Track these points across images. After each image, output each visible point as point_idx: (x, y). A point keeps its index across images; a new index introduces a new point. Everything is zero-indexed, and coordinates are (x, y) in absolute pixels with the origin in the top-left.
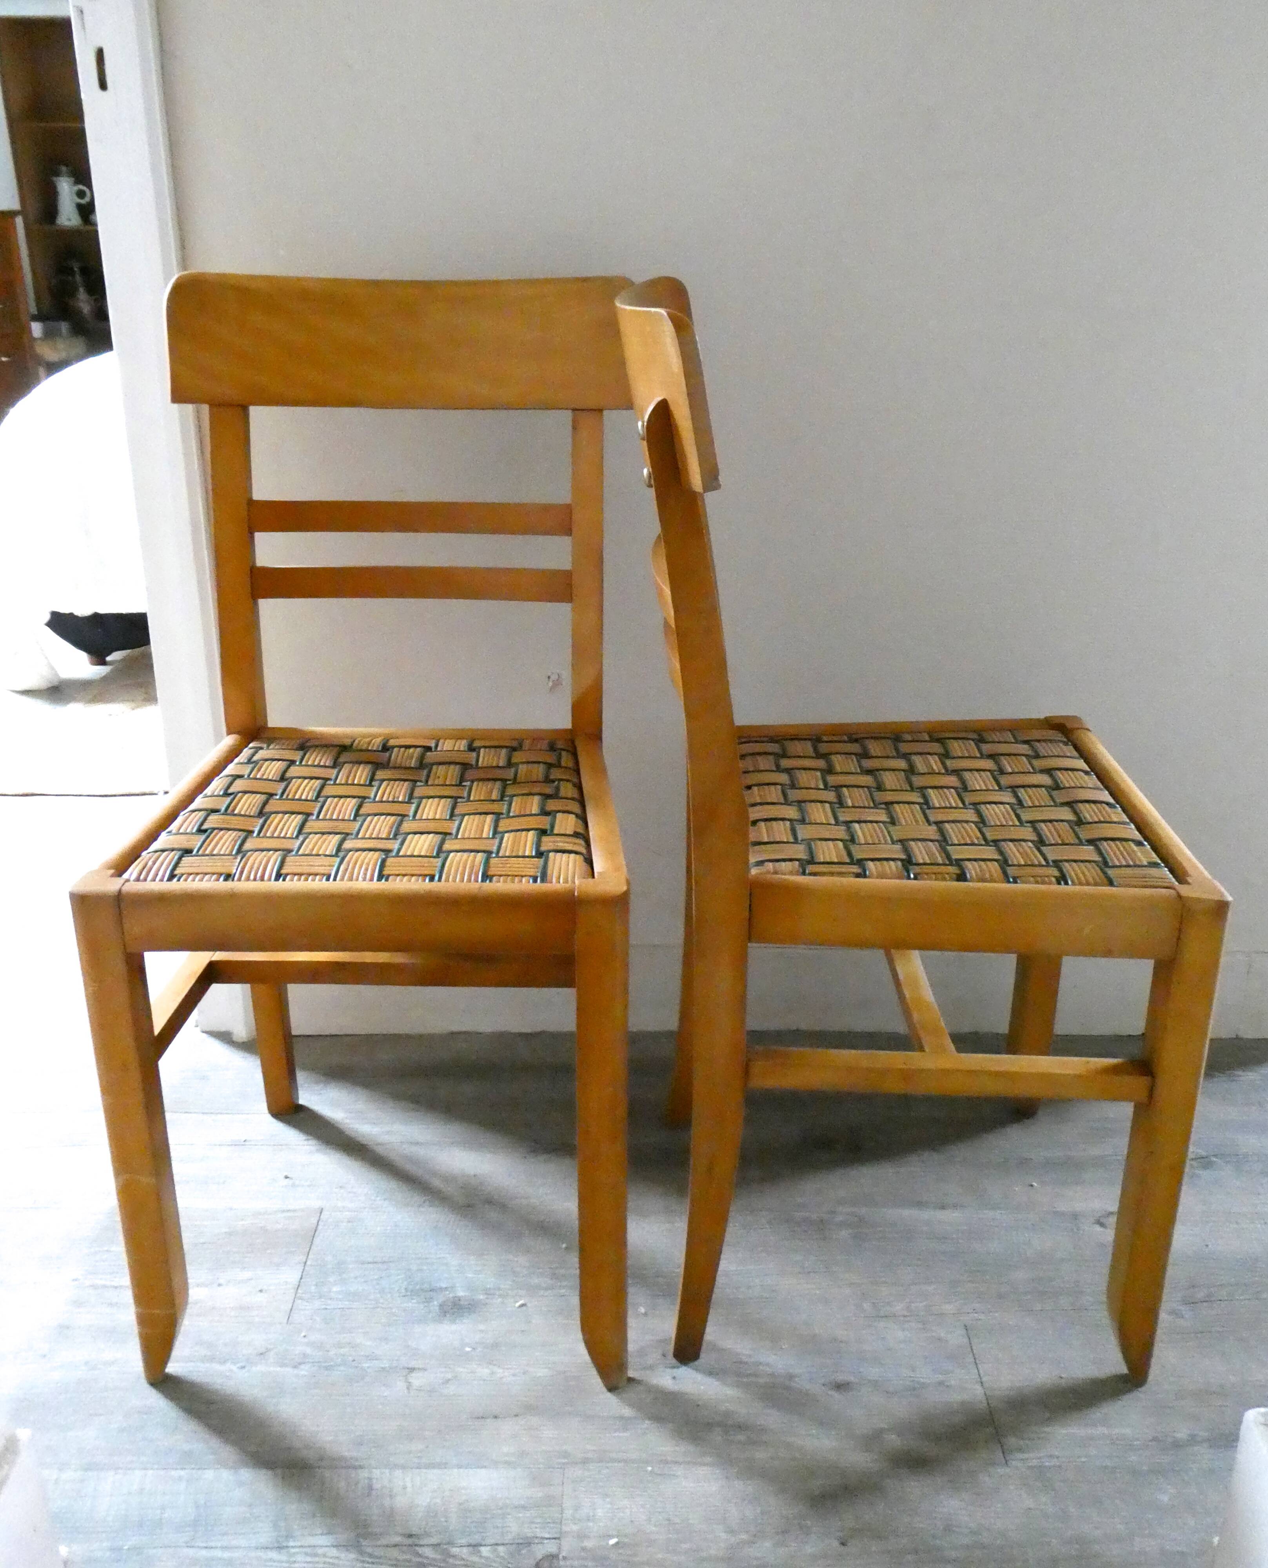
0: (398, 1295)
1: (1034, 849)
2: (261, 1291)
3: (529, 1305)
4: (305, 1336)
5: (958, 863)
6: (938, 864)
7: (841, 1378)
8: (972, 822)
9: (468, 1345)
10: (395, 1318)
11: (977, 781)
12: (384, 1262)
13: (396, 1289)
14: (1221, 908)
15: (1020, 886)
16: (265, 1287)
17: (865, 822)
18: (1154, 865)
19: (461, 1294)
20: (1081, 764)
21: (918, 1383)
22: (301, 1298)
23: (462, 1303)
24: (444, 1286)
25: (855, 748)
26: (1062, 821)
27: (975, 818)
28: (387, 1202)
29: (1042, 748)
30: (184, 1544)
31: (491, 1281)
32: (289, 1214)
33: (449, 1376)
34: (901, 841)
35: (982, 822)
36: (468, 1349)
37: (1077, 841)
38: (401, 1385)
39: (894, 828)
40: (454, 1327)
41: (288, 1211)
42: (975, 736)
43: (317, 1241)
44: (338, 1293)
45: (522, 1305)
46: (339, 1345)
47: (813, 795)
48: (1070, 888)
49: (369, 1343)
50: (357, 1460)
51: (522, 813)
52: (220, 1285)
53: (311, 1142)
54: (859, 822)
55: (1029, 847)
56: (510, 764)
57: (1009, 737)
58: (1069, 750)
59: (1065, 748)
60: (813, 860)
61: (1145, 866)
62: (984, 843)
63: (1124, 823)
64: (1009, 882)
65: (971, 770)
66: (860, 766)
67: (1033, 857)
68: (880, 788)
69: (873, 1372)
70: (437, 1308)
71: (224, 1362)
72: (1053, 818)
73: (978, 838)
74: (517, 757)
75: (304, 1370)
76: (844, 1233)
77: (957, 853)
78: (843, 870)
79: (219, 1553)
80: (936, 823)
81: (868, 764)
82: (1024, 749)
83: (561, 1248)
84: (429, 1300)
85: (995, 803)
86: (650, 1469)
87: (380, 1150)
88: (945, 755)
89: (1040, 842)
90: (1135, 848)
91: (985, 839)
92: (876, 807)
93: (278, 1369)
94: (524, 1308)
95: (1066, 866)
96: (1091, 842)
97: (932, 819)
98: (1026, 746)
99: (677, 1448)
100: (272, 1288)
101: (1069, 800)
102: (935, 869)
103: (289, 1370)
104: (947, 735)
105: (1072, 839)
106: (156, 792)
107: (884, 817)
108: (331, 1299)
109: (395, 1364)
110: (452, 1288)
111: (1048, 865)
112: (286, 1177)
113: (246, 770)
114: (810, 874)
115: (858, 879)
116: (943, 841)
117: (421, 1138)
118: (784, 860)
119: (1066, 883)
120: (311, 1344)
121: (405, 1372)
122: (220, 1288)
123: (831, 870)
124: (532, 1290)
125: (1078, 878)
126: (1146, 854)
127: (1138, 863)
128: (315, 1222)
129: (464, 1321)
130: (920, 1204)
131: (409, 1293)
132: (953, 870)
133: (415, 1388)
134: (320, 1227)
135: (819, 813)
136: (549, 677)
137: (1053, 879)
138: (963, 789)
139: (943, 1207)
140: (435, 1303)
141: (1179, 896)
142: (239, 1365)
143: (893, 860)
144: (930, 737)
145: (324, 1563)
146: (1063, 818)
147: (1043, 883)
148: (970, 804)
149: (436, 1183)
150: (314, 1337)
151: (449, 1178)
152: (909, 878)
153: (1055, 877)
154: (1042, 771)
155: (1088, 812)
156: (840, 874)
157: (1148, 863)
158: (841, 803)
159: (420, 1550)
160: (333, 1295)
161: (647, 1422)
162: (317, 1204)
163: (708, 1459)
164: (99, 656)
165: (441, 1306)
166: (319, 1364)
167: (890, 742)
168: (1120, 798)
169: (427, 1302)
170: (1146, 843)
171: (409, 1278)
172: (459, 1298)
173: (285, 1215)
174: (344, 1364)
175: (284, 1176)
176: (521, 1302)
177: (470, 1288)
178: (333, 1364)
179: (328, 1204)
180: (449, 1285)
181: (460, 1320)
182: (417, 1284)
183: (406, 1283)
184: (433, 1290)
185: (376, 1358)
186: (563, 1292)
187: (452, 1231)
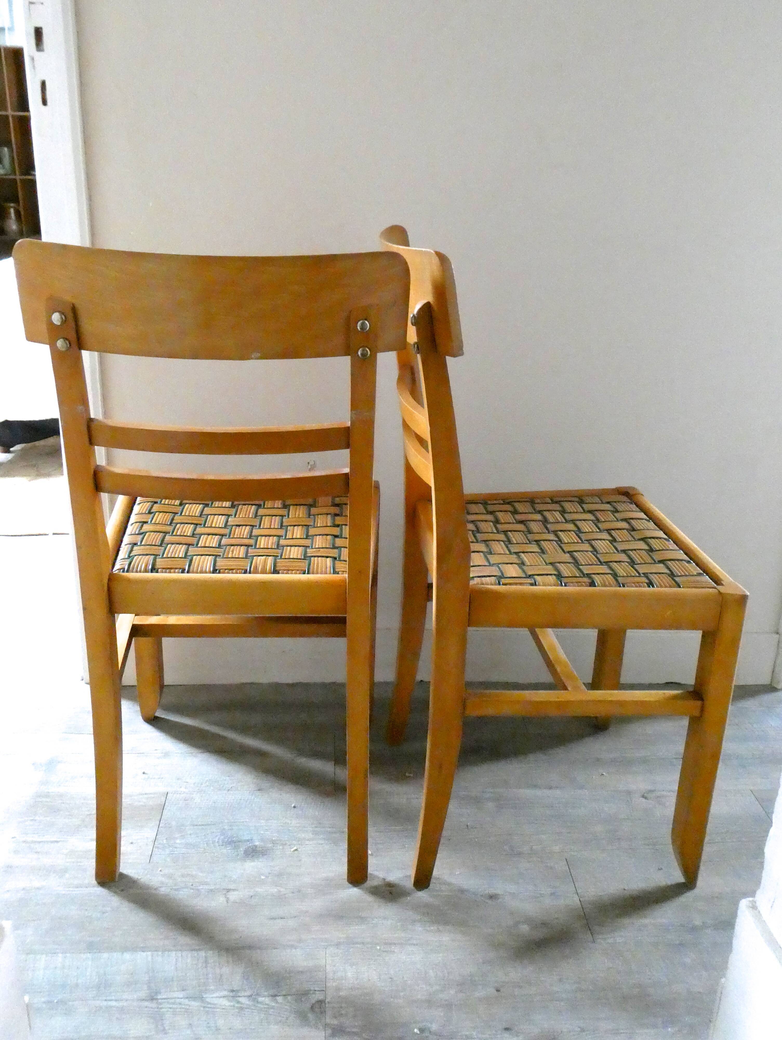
0: (218, 845)
1: (630, 566)
2: (132, 843)
3: (299, 850)
4: (160, 871)
5: (588, 575)
6: (576, 577)
7: (492, 892)
8: (589, 551)
9: (263, 874)
10: (217, 859)
11: (586, 527)
12: (208, 825)
13: (217, 841)
14: (743, 599)
15: (626, 589)
16: (134, 842)
17: (527, 552)
18: (699, 574)
19: (257, 843)
20: (642, 515)
22: (158, 848)
23: (258, 849)
24: (246, 839)
25: (509, 507)
26: (642, 550)
27: (590, 549)
29: (620, 507)
30: (92, 999)
31: (275, 836)
32: (149, 796)
33: (253, 893)
34: (551, 564)
35: (595, 551)
36: (263, 877)
37: (653, 562)
38: (222, 899)
39: (545, 555)
40: (252, 864)
41: (146, 794)
42: (577, 499)
43: (165, 812)
44: (180, 844)
45: (295, 850)
46: (183, 876)
47: (491, 536)
48: (655, 589)
49: (201, 874)
54: (523, 552)
55: (627, 566)
57: (597, 500)
58: (633, 507)
59: (631, 506)
60: (503, 576)
61: (695, 575)
62: (599, 563)
63: (676, 550)
64: (620, 586)
65: (581, 520)
66: (515, 520)
67: (631, 572)
68: (530, 532)
69: (512, 888)
70: (243, 852)
72: (635, 548)
73: (595, 561)
76: (491, 805)
77: (586, 570)
78: (522, 581)
79: (113, 1003)
80: (568, 552)
81: (518, 517)
82: (608, 507)
85: (600, 540)
86: (378, 948)
88: (563, 512)
89: (632, 563)
90: (687, 565)
91: (600, 562)
92: (530, 543)
94: (296, 852)
95: (651, 576)
96: (661, 562)
97: (566, 550)
98: (608, 505)
100: (139, 841)
101: (643, 537)
102: (575, 580)
104: (562, 499)
105: (650, 560)
107: (537, 549)
108: (176, 848)
109: (218, 887)
110: (251, 840)
111: (640, 576)
112: (144, 773)
114: (503, 584)
115: (532, 587)
116: (576, 563)
118: (485, 576)
119: (653, 586)
120: (163, 876)
121: (225, 892)
123: (515, 581)
124: (302, 840)
125: (660, 585)
126: (693, 568)
127: (691, 574)
128: (164, 800)
129: (260, 860)
130: (535, 786)
131: (224, 844)
132: (586, 580)
133: (231, 901)
134: (166, 804)
135: (499, 547)
137: (645, 584)
138: (579, 531)
139: (551, 788)
140: (242, 849)
141: (720, 593)
142: (121, 889)
143: (551, 575)
144: (552, 500)
145: (180, 1008)
146: (642, 548)
147: (640, 586)
148: (585, 540)
150: (166, 871)
152: (562, 585)
153: (647, 583)
154: (623, 520)
155: (655, 544)
156: (521, 584)
157: (697, 573)
158: (509, 541)
159: (240, 999)
160: (177, 845)
162: (163, 789)
164: (6, 447)
165: (245, 851)
166: (171, 887)
167: (528, 503)
168: (669, 534)
169: (236, 849)
170: (692, 562)
171: (222, 834)
172: (256, 846)
173: (145, 796)
174: (187, 887)
175: (143, 772)
176: (295, 848)
177: (262, 840)
178: (179, 887)
179: (169, 789)
180: (249, 838)
181: (258, 860)
182: (229, 838)
183: (222, 837)
184: (239, 841)
185: (207, 884)
186: (320, 842)
187: (250, 805)
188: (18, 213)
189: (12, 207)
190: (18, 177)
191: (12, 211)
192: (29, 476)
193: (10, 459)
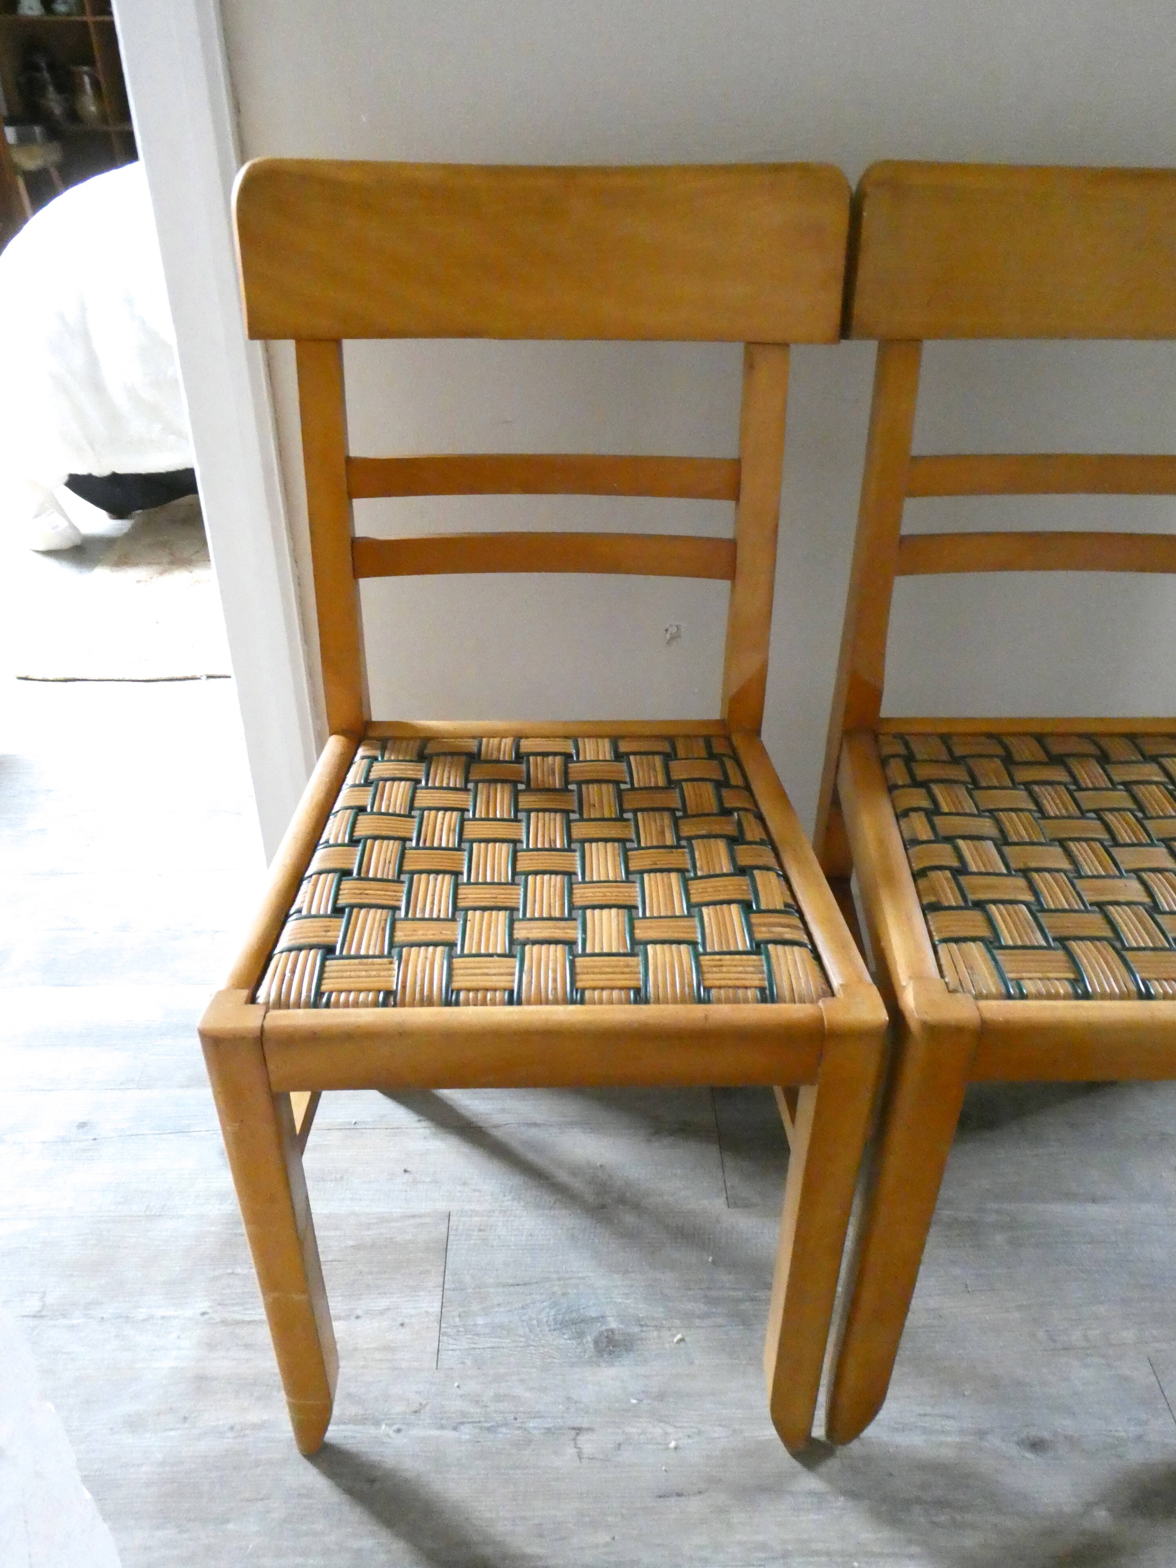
0: (547, 1329)
2: (402, 1325)
3: (687, 1339)
4: (458, 1387)
7: (1033, 1432)
9: (632, 1395)
10: (550, 1360)
12: (525, 1284)
13: (545, 1321)
16: (406, 1320)
19: (613, 1324)
21: (1118, 1439)
22: (446, 1334)
23: (616, 1337)
24: (593, 1315)
28: (515, 1203)
31: (642, 1309)
32: (418, 1221)
33: (620, 1438)
36: (634, 1401)
38: (571, 1452)
40: (612, 1371)
41: (414, 1216)
43: (450, 1255)
44: (486, 1325)
45: (682, 1340)
46: (498, 1398)
49: (528, 1395)
50: (541, 1558)
51: (712, 873)
52: (358, 1317)
53: (424, 1124)
56: (671, 784)
69: (1066, 1424)
70: (592, 1346)
71: (377, 1423)
74: (679, 771)
75: (466, 1433)
76: (999, 1238)
83: (707, 1262)
84: (580, 1335)
87: (498, 1133)
93: (438, 1433)
94: (682, 1344)
99: (880, 1535)
100: (413, 1320)
103: (449, 1434)
106: (198, 676)
108: (478, 1335)
109: (558, 1422)
110: (602, 1318)
112: (406, 1171)
113: (365, 798)
117: (538, 1118)
120: (466, 1398)
121: (573, 1433)
122: (360, 1321)
124: (688, 1318)
128: (445, 1230)
129: (624, 1362)
130: (1068, 1196)
131: (558, 1326)
133: (586, 1456)
134: (451, 1238)
136: (667, 630)
139: (1093, 1201)
140: (589, 1338)
142: (395, 1427)
149: (563, 1177)
150: (469, 1387)
151: (575, 1171)
160: (478, 1329)
161: (842, 1499)
162: (442, 1206)
163: (915, 1549)
164: (117, 511)
165: (596, 1342)
166: (480, 1425)
169: (579, 1338)
171: (555, 1305)
172: (612, 1331)
173: (412, 1221)
174: (506, 1425)
175: (403, 1169)
176: (679, 1336)
177: (621, 1318)
178: (494, 1424)
179: (454, 1207)
180: (599, 1314)
181: (620, 1362)
182: (565, 1313)
183: (552, 1313)
184: (583, 1321)
185: (538, 1415)
186: (719, 1320)
187: (591, 1241)
188: (96, 84)
189: (86, 73)
190: (89, 18)
191: (86, 79)
192: (159, 564)
193: (125, 531)
